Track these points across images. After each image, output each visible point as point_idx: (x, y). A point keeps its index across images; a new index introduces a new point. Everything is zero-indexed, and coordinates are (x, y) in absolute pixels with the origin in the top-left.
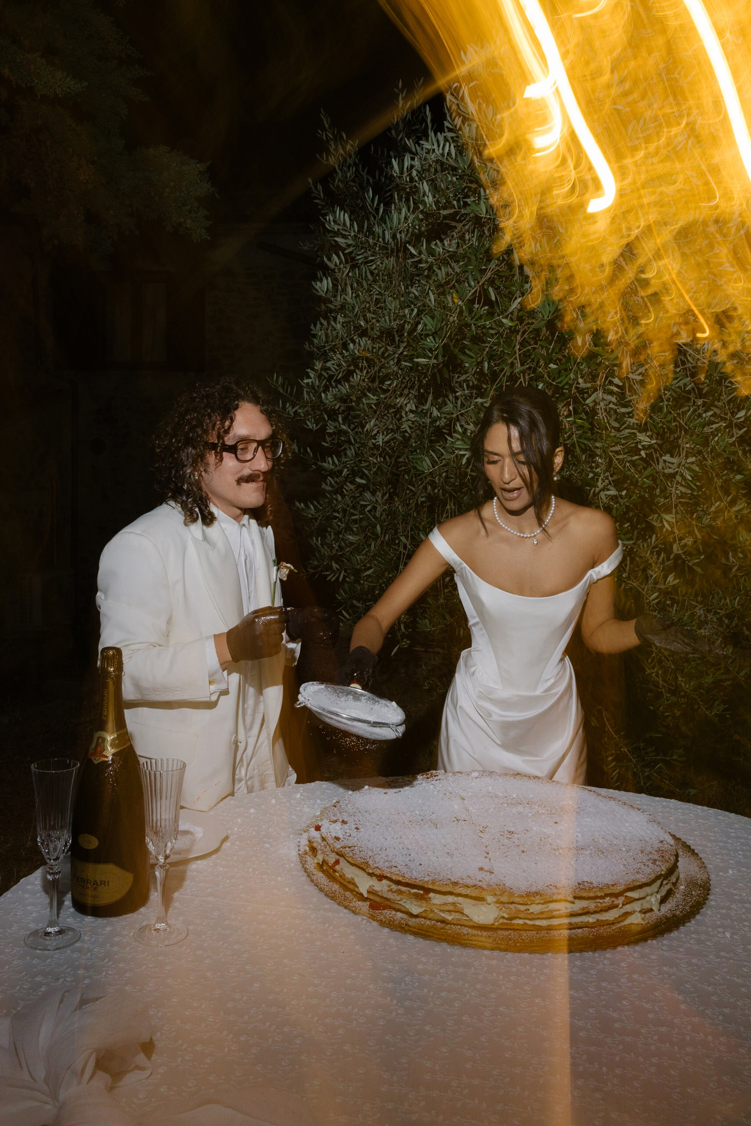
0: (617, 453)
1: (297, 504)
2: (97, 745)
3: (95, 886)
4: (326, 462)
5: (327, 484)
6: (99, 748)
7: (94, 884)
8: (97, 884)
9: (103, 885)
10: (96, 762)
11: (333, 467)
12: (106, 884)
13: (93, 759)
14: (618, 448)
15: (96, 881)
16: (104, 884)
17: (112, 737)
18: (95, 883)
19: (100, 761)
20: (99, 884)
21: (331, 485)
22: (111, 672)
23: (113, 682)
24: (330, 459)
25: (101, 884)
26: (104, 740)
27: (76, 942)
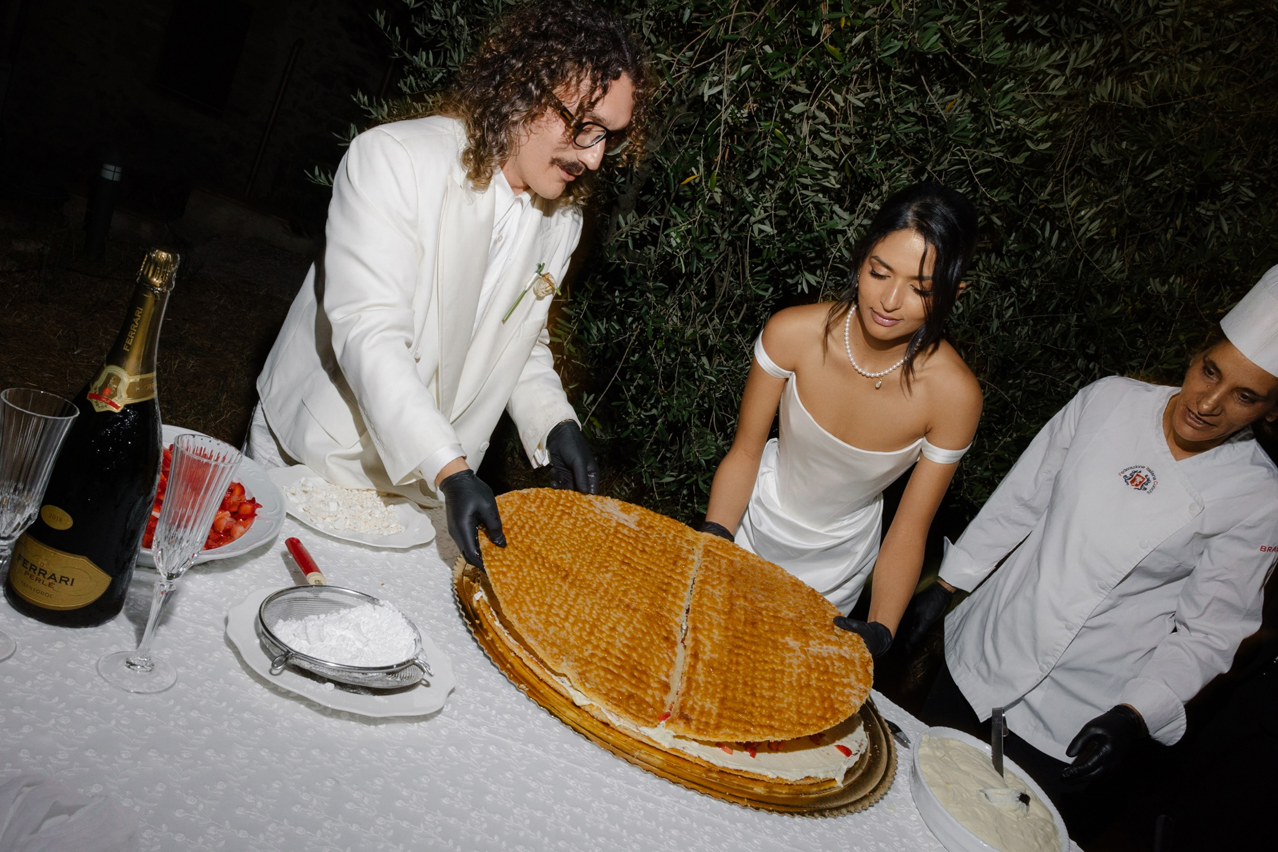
0: (805, 187)
1: (360, 95)
2: (106, 384)
3: (51, 581)
4: (417, 56)
5: (405, 84)
6: (107, 391)
7: (50, 578)
8: (55, 579)
9: (63, 583)
10: (97, 410)
11: (425, 66)
12: (69, 583)
13: (94, 404)
14: (808, 181)
15: (54, 575)
16: (66, 582)
17: (131, 380)
18: (53, 577)
19: (105, 409)
20: (58, 580)
21: (411, 88)
22: (153, 286)
23: (156, 301)
24: (424, 54)
25: (61, 580)
26: (118, 380)
27: (9, 657)
